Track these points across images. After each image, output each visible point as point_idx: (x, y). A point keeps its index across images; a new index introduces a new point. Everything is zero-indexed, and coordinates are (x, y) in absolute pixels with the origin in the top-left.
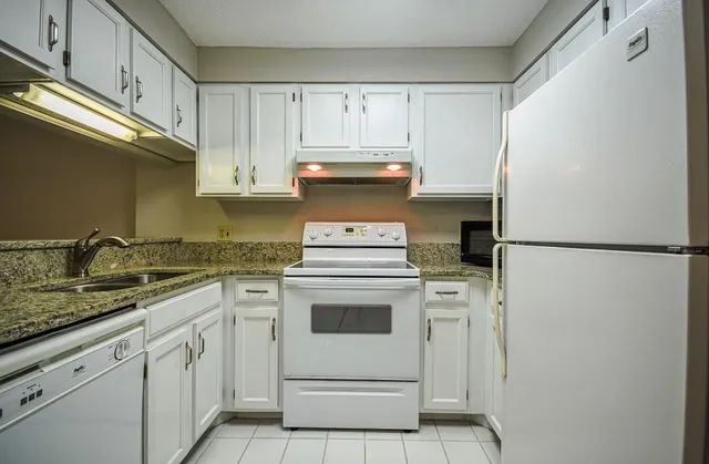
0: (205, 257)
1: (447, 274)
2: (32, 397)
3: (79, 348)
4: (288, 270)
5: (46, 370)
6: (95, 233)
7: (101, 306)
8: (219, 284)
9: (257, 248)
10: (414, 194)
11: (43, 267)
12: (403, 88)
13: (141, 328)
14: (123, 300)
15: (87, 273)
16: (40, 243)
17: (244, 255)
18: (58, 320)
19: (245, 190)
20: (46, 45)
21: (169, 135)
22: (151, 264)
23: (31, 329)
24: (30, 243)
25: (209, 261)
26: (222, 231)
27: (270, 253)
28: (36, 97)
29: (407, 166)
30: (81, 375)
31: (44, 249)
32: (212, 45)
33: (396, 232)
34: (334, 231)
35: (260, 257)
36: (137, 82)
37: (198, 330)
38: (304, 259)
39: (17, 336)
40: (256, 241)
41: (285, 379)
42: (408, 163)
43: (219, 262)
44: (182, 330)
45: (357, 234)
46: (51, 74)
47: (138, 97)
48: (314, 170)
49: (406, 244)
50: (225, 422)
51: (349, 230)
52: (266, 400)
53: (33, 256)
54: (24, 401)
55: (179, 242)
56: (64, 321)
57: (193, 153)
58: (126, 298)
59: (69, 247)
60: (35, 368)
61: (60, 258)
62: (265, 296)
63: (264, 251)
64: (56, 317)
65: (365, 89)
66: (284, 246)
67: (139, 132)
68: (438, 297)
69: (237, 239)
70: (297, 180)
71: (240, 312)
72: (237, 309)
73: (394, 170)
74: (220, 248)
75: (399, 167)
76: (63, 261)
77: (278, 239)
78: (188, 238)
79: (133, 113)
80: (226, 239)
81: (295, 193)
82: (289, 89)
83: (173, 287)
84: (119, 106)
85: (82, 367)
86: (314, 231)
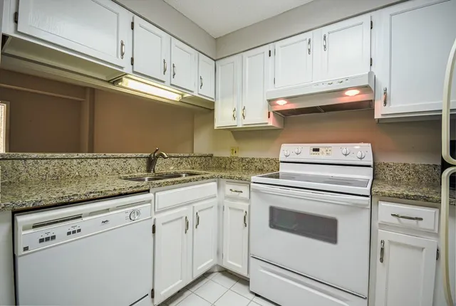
0: (223, 166)
1: (407, 197)
2: (74, 232)
3: (108, 210)
4: (254, 178)
5: (84, 219)
6: (157, 150)
7: (120, 189)
8: (215, 184)
9: (251, 161)
10: (377, 115)
11: (135, 166)
12: (366, 18)
13: (149, 204)
14: (135, 187)
15: (154, 171)
16: (134, 155)
17: (244, 166)
18: (92, 194)
19: (240, 124)
20: (120, 56)
21: (196, 94)
22: (193, 168)
23: (76, 198)
24: (129, 155)
25: (225, 168)
26: (233, 150)
27: (259, 165)
28: (127, 84)
29: (365, 89)
30: (106, 225)
31: (136, 158)
32: (222, 35)
33: (362, 151)
34: (304, 151)
35: (253, 168)
36: (174, 67)
37: (196, 211)
38: (280, 171)
39: (67, 200)
40: (251, 157)
41: (251, 256)
42: (367, 87)
43: (230, 169)
44: (185, 208)
45: (323, 153)
46: (125, 71)
47: (174, 75)
48: (282, 104)
49: (371, 163)
50: (220, 272)
51: (316, 150)
52: (240, 266)
53: (130, 161)
54: (69, 233)
55: (211, 156)
56: (96, 195)
57: (213, 104)
58: (138, 186)
59: (147, 157)
60: (79, 217)
61: (144, 163)
62: (241, 195)
63: (256, 164)
64: (91, 193)
65: (325, 30)
66: (268, 161)
67: (182, 95)
68: (395, 220)
69: (240, 155)
70: (271, 114)
71: (227, 203)
72: (225, 201)
73: (352, 95)
74: (231, 160)
75: (357, 92)
76: (145, 164)
77: (264, 156)
78: (216, 155)
79: (171, 85)
80: (234, 155)
81: (271, 122)
82: (266, 48)
83: (174, 183)
84: (163, 82)
85: (107, 221)
86: (288, 151)
